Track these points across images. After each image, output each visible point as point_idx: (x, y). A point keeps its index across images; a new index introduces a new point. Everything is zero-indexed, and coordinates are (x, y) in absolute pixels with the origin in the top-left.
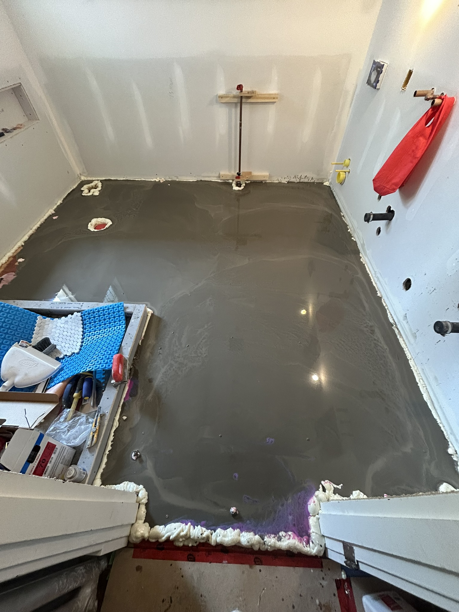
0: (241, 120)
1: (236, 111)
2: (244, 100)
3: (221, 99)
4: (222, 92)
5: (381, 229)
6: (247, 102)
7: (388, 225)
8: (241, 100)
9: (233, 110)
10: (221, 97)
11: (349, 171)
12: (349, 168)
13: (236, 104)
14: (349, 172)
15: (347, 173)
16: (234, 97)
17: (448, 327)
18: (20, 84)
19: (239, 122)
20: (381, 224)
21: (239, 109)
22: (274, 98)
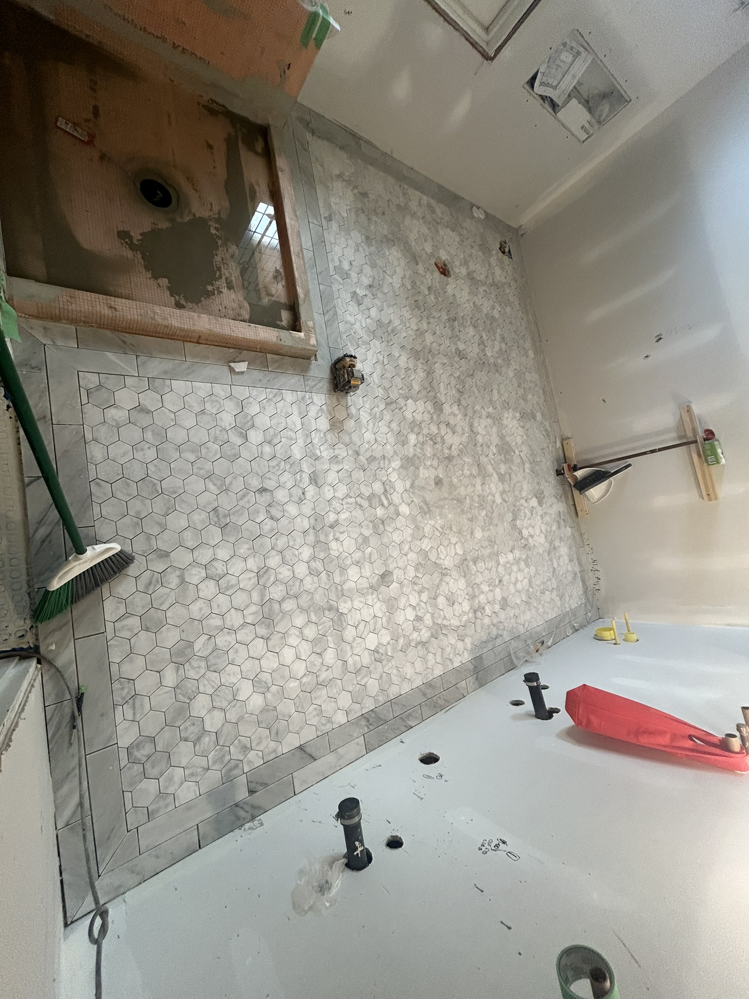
0: (660, 450)
1: (674, 440)
2: (693, 446)
3: (686, 410)
4: (696, 409)
5: (521, 706)
6: (692, 452)
7: (529, 715)
8: (692, 442)
9: (674, 435)
10: (689, 410)
11: (618, 642)
12: (623, 643)
13: (685, 436)
14: (615, 644)
15: (614, 642)
16: (694, 430)
17: (350, 819)
18: (629, 100)
19: (657, 447)
20: (529, 706)
21: (678, 442)
22: (708, 495)
